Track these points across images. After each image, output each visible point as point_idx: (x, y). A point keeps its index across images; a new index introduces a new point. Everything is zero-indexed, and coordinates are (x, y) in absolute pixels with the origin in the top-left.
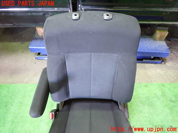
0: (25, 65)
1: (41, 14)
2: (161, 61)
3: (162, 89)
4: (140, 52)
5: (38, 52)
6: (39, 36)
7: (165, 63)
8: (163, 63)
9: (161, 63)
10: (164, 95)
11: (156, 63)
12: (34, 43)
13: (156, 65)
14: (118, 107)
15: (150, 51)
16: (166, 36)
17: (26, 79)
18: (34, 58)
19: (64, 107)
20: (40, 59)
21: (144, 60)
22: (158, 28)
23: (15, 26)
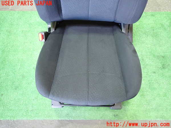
14: (121, 31)
19: (57, 29)
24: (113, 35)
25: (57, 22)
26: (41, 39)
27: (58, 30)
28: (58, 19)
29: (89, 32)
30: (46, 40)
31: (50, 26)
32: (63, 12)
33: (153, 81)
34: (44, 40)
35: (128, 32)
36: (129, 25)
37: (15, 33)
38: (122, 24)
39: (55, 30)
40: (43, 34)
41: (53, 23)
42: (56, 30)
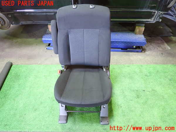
0: (39, 53)
1: (53, 14)
2: (141, 50)
3: (140, 68)
4: (124, 42)
5: (48, 43)
6: (50, 32)
7: (144, 52)
8: (143, 51)
9: (142, 51)
10: (141, 72)
11: (137, 52)
12: (46, 36)
13: (138, 53)
14: (103, 70)
15: (131, 41)
16: (143, 30)
17: (39, 62)
18: (45, 49)
20: (49, 49)
21: (128, 49)
22: (137, 24)
23: (34, 23)
26: (58, 73)
27: (68, 70)
28: (68, 64)
30: (61, 74)
32: (71, 60)
33: (131, 106)
34: (60, 74)
38: (103, 66)
39: (66, 70)
40: (60, 70)
41: (66, 66)
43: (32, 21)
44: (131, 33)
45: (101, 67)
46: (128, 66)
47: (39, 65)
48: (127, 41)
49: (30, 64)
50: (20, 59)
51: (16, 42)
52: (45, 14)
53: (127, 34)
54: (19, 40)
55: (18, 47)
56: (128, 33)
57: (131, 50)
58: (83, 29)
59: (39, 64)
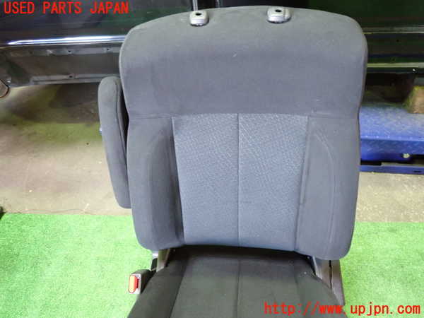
24: (297, 282)
25: (172, 249)
27: (172, 266)
29: (239, 273)
30: (142, 291)
31: (156, 255)
34: (138, 291)
35: (331, 276)
36: (330, 262)
37: (81, 263)
38: (314, 258)
39: (166, 265)
40: (139, 276)
42: (168, 268)
43: (67, 74)
44: (391, 109)
45: (307, 260)
46: (393, 230)
47: (85, 216)
48: (385, 138)
49: (58, 212)
50: (30, 191)
51: (29, 135)
52: (105, 50)
53: (381, 112)
54: (41, 128)
55: (33, 152)
56: (384, 107)
57: (394, 168)
58: (233, 116)
59: (86, 213)
